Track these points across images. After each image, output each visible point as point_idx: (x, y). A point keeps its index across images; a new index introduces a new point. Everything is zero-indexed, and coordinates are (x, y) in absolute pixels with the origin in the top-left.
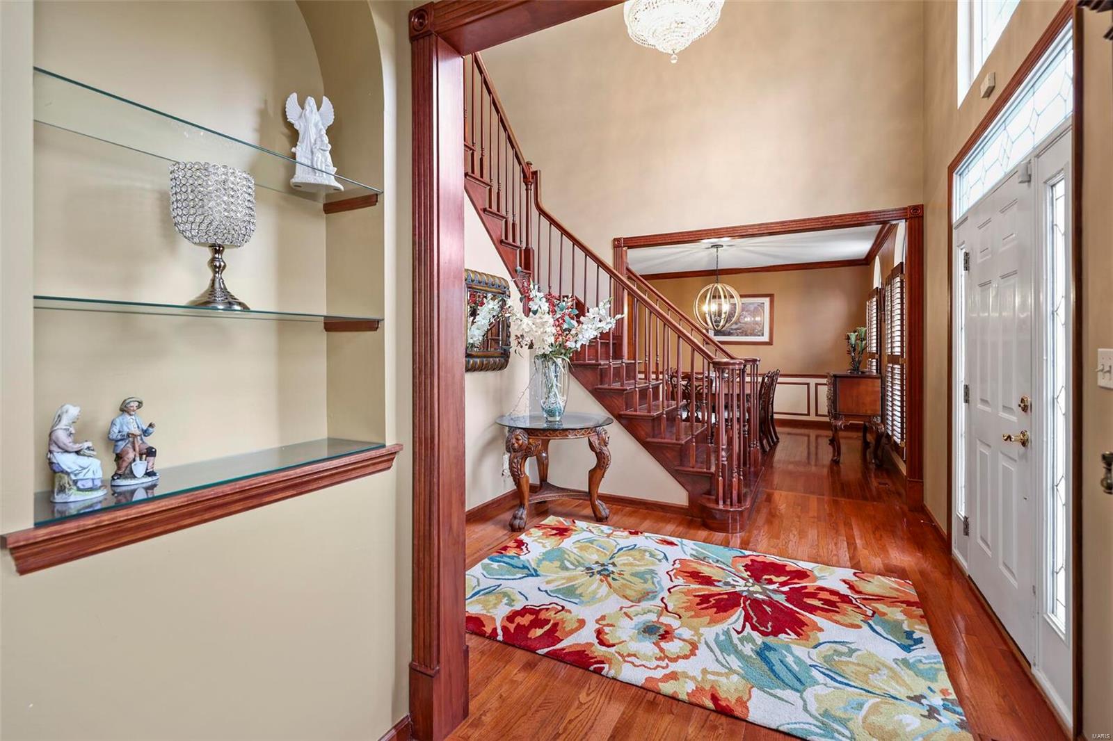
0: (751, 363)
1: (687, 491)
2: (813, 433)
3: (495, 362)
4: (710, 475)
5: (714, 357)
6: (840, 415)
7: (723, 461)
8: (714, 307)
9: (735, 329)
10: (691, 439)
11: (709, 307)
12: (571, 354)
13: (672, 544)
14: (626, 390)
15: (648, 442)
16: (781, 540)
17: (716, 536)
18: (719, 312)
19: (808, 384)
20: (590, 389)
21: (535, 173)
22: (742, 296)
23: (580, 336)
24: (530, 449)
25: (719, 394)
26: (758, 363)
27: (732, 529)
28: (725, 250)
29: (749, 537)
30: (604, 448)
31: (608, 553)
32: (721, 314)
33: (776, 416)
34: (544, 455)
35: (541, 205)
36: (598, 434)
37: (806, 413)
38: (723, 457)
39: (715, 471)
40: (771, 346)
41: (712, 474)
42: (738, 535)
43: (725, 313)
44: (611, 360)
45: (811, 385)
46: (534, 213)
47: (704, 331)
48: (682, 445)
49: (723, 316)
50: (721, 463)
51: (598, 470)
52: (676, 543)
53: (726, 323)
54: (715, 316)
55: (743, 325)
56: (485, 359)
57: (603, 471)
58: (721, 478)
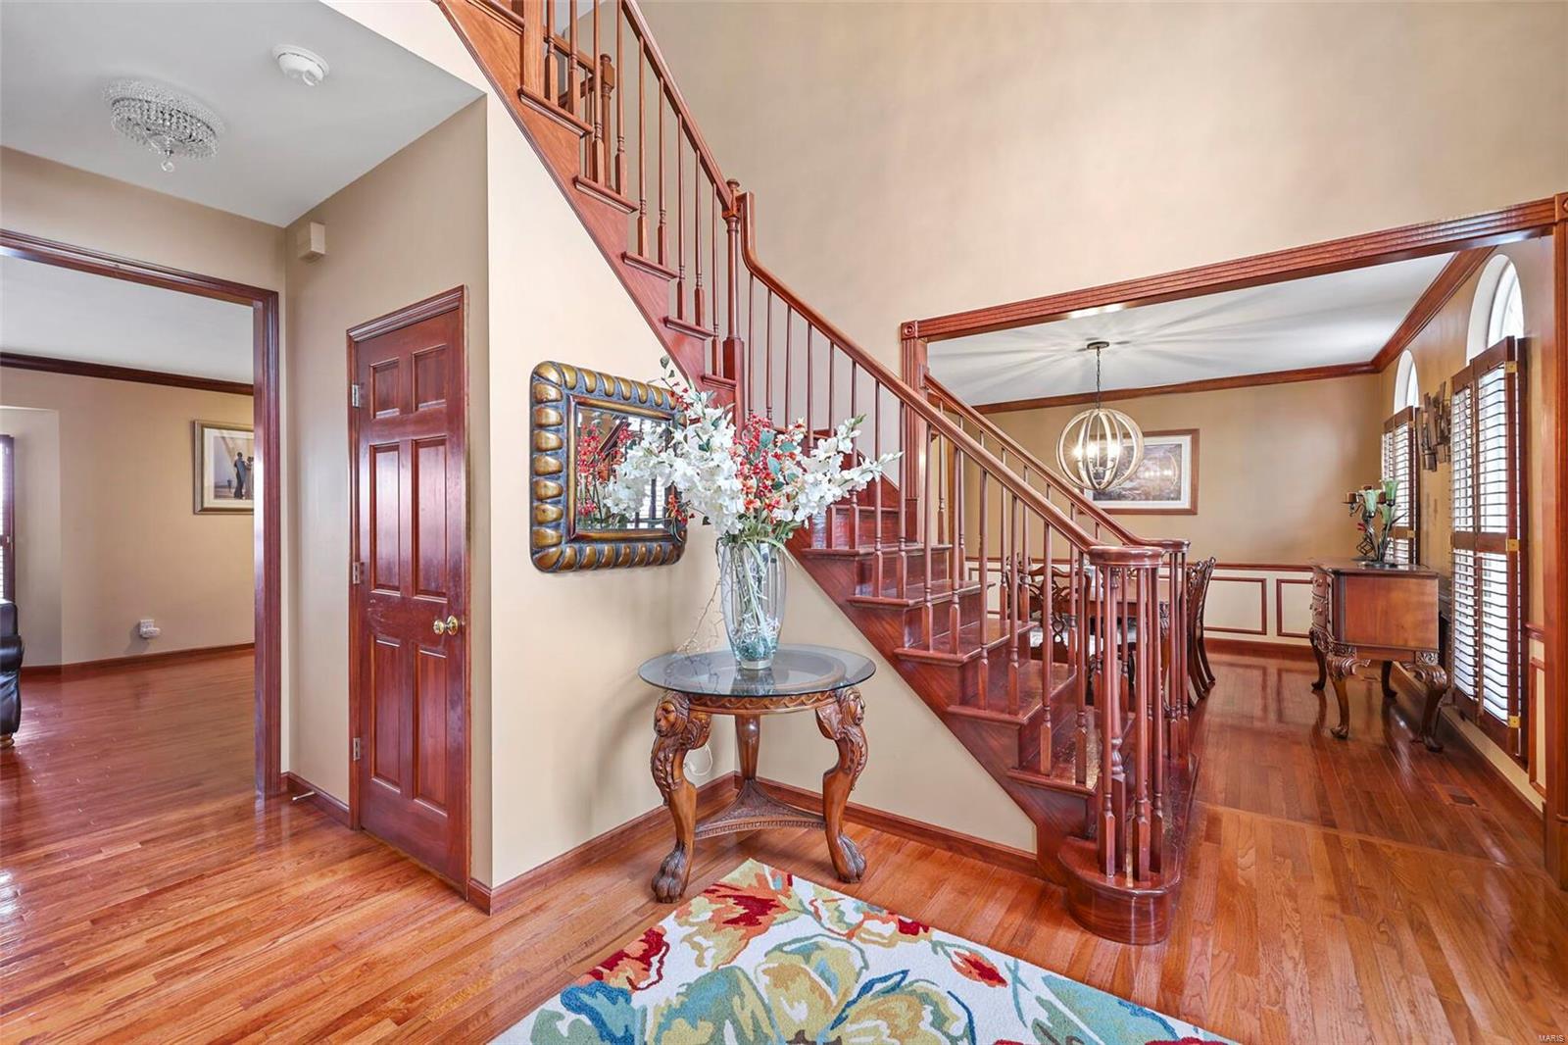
0: (1171, 550)
1: (1035, 822)
2: (1272, 664)
3: (649, 551)
4: (1086, 797)
5: (1090, 538)
6: (1348, 646)
7: (1113, 773)
8: (1093, 450)
9: (1131, 489)
10: (1043, 711)
11: (1085, 451)
12: (791, 536)
13: (989, 975)
14: (908, 606)
15: (954, 714)
16: (1263, 977)
17: (1100, 952)
18: (1101, 458)
19: (1263, 581)
20: (841, 600)
21: (742, 199)
22: (1146, 434)
23: (802, 498)
24: (690, 732)
25: (1103, 603)
26: (1185, 549)
27: (1138, 935)
28: (1114, 353)
29: (1181, 960)
30: (855, 730)
31: (834, 1000)
32: (1105, 461)
33: (1207, 635)
34: (752, 727)
35: (752, 257)
36: (838, 701)
37: (1260, 629)
38: (1114, 764)
39: (1097, 787)
40: (1195, 516)
41: (1089, 794)
42: (1152, 949)
43: (1113, 460)
44: (879, 546)
45: (1268, 583)
46: (743, 272)
47: (1076, 491)
48: (1021, 725)
49: (1110, 464)
50: (1109, 777)
51: (841, 775)
52: (1003, 973)
53: (1113, 479)
54: (1095, 466)
55: (1143, 481)
56: (623, 545)
57: (850, 777)
58: (1110, 814)
